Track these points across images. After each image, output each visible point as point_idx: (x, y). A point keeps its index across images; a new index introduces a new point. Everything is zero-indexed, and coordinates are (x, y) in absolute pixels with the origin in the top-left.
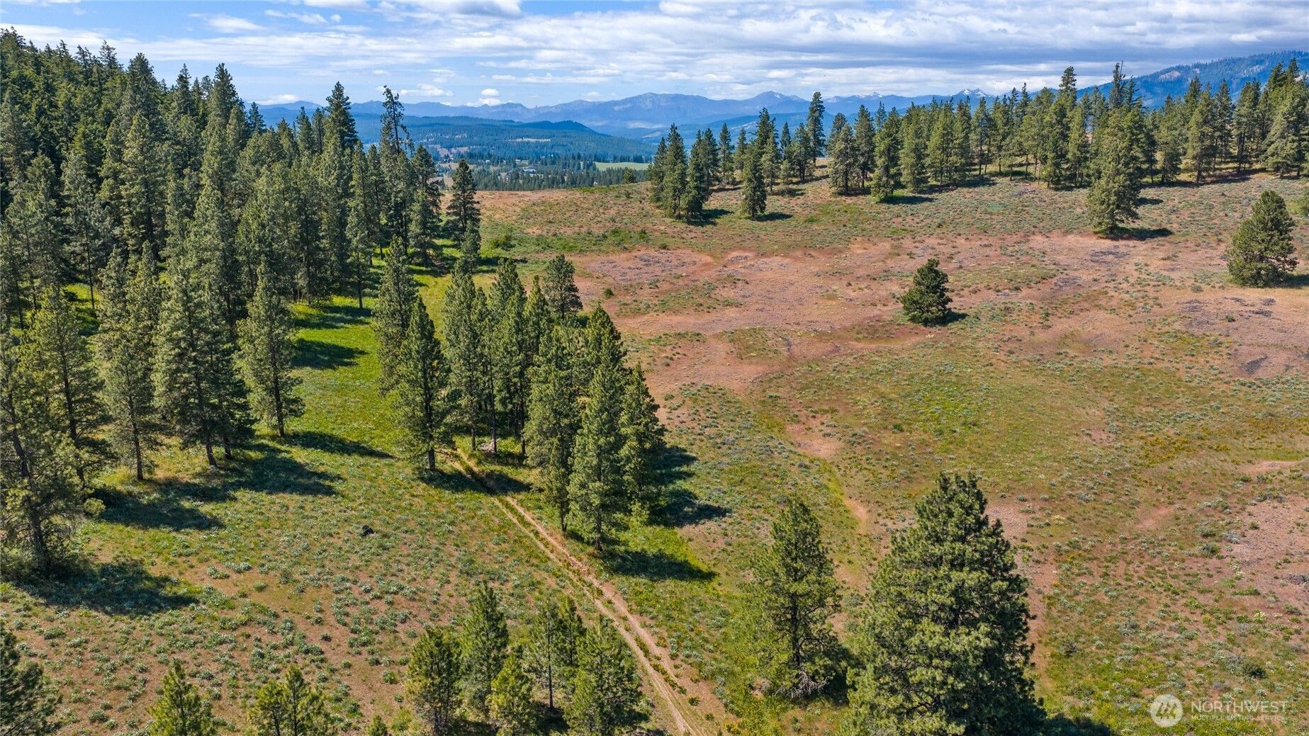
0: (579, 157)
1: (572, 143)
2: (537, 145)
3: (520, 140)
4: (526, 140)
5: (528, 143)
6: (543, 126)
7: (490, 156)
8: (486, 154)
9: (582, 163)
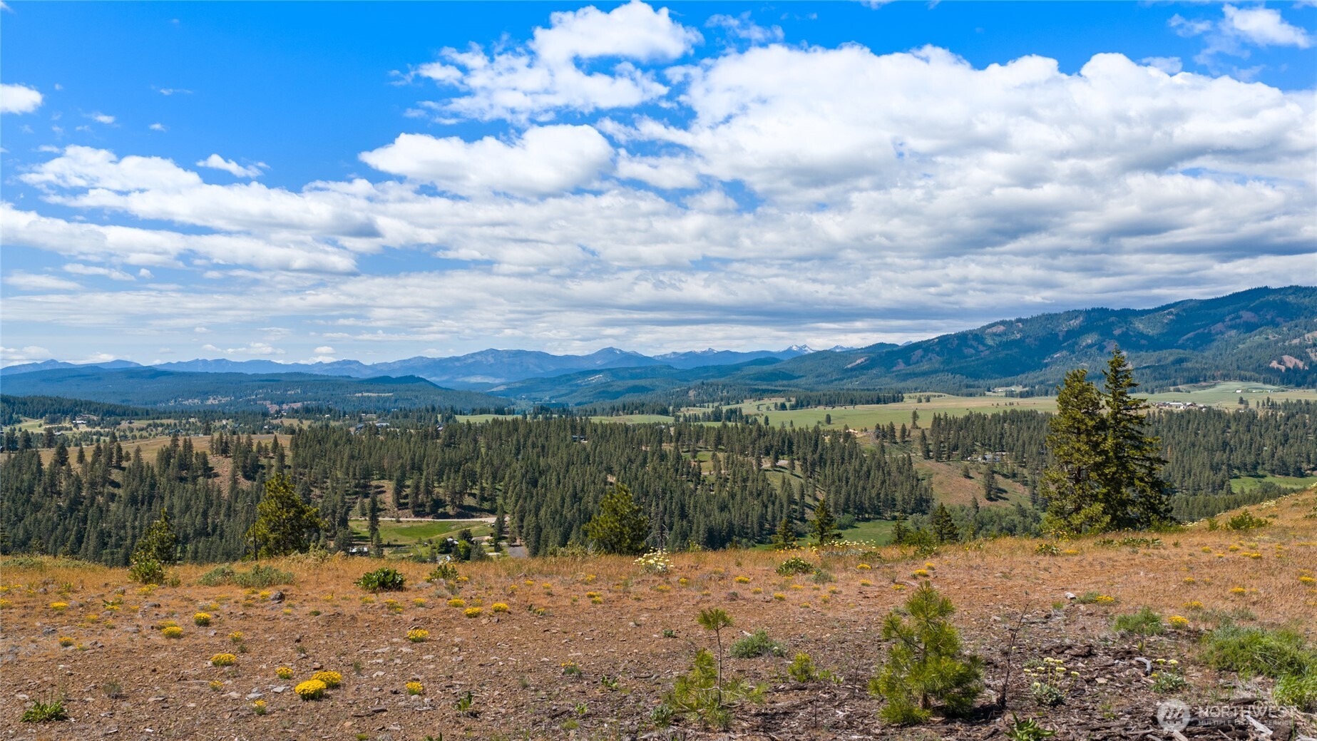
0: (433, 409)
1: (417, 397)
2: (378, 399)
3: (360, 395)
4: (365, 394)
5: (369, 397)
6: (381, 381)
7: (330, 411)
8: (324, 408)
9: (439, 416)
